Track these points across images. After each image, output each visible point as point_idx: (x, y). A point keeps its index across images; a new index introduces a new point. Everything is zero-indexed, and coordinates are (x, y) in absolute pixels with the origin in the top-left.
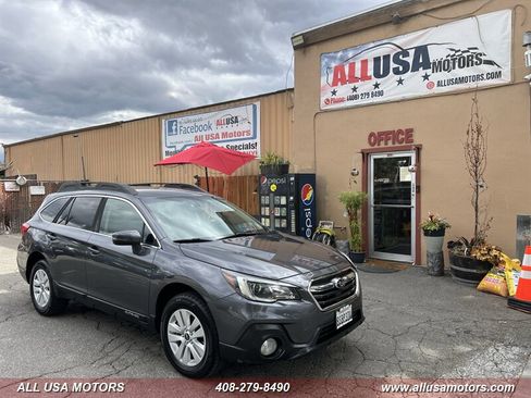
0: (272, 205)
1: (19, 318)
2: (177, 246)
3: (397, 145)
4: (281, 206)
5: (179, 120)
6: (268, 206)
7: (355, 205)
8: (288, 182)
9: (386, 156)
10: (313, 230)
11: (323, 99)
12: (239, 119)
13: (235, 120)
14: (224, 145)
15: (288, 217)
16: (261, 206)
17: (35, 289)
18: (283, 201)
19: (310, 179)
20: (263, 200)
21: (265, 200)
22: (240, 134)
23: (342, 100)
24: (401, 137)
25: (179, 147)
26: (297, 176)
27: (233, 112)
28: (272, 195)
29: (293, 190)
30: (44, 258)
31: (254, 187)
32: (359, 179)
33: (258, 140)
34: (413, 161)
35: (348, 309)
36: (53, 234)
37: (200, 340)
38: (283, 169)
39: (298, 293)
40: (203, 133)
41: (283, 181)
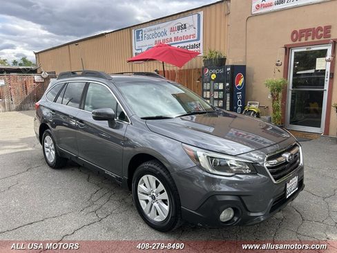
0: (212, 90)
1: (36, 169)
2: (143, 122)
3: (316, 40)
4: (219, 91)
5: (144, 29)
6: (209, 90)
7: (278, 90)
8: (225, 72)
9: (305, 50)
10: (243, 108)
11: (254, 5)
12: (187, 26)
13: (184, 27)
14: (176, 46)
15: (224, 99)
16: (203, 90)
17: (46, 149)
18: (221, 86)
19: (241, 69)
20: (205, 86)
21: (207, 86)
22: (188, 37)
23: (270, 5)
24: (320, 33)
25: (144, 49)
26: (232, 67)
27: (182, 21)
28: (212, 82)
29: (229, 78)
30: (49, 128)
31: (197, 76)
32: (281, 68)
33: (201, 41)
34: (329, 53)
35: (295, 180)
36: (53, 111)
37: (164, 201)
38: (222, 62)
39: (255, 168)
40: (161, 38)
41: (221, 71)
